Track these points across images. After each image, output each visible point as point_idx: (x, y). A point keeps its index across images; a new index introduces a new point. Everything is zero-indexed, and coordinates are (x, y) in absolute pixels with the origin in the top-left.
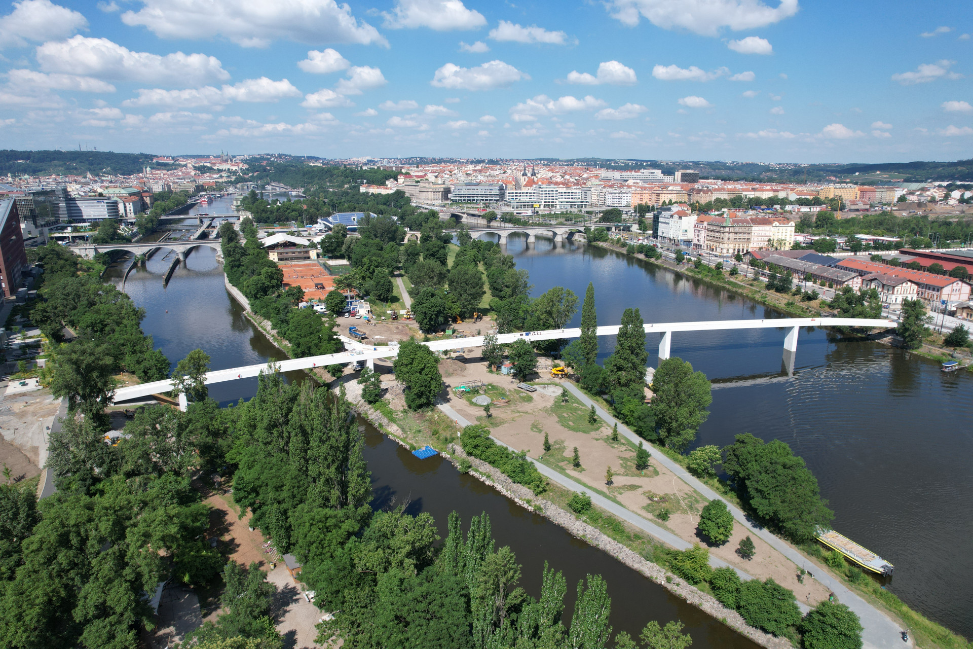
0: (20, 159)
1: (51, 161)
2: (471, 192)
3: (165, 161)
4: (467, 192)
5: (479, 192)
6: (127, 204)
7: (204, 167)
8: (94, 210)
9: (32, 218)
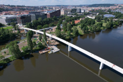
6: (89, 11)
8: (82, 11)
9: (72, 12)
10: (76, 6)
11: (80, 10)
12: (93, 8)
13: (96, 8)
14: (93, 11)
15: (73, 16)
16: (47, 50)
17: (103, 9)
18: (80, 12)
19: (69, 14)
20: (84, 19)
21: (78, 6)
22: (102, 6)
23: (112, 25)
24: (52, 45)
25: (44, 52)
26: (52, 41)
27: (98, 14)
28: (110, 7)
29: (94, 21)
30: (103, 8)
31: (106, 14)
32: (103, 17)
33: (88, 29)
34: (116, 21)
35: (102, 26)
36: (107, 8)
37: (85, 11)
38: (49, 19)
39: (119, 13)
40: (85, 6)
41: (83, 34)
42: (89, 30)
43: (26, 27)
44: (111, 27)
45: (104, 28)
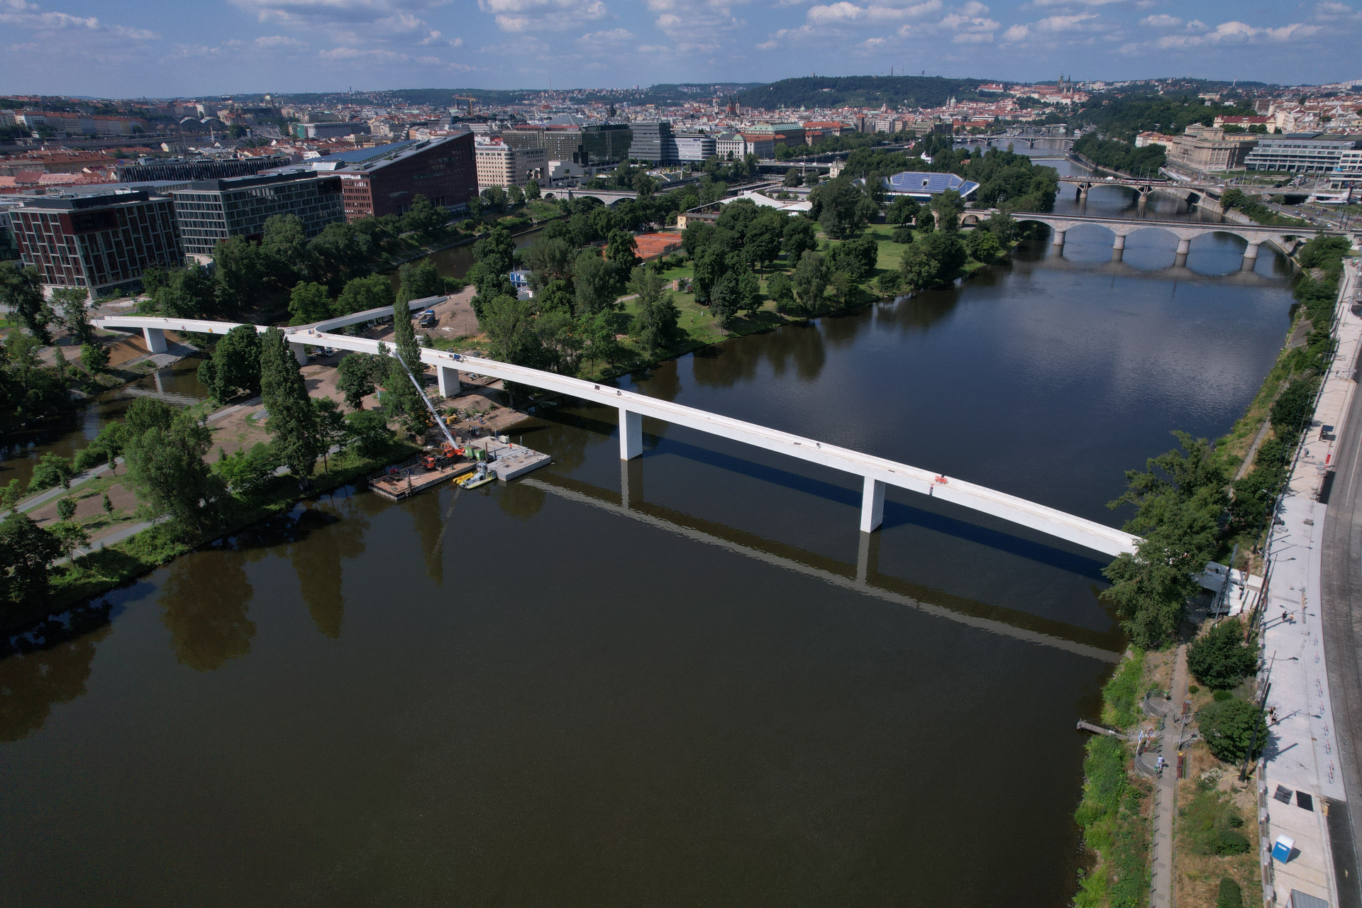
0: (825, 88)
1: (856, 89)
2: (1289, 151)
3: (993, 89)
4: (1280, 151)
5: (1307, 152)
6: (748, 144)
7: (1029, 99)
8: (690, 150)
9: (581, 156)
10: (611, 101)
11: (666, 133)
12: (794, 119)
13: (823, 118)
14: (792, 142)
15: (608, 198)
16: (443, 464)
17: (882, 126)
18: (669, 158)
19: (564, 180)
20: (710, 218)
21: (638, 99)
22: (873, 102)
23: (951, 260)
24: (474, 434)
25: (419, 480)
26: (464, 404)
27: (834, 171)
28: (949, 112)
29: (807, 231)
30: (883, 121)
31: (906, 166)
32: (879, 193)
33: (759, 300)
34: (983, 227)
35: (871, 271)
36: (921, 121)
37: (710, 147)
38: (368, 227)
39: (1010, 158)
40: (704, 93)
41: (718, 336)
42: (769, 306)
43: (147, 310)
44: (942, 273)
45: (891, 281)
